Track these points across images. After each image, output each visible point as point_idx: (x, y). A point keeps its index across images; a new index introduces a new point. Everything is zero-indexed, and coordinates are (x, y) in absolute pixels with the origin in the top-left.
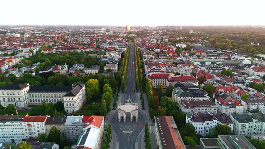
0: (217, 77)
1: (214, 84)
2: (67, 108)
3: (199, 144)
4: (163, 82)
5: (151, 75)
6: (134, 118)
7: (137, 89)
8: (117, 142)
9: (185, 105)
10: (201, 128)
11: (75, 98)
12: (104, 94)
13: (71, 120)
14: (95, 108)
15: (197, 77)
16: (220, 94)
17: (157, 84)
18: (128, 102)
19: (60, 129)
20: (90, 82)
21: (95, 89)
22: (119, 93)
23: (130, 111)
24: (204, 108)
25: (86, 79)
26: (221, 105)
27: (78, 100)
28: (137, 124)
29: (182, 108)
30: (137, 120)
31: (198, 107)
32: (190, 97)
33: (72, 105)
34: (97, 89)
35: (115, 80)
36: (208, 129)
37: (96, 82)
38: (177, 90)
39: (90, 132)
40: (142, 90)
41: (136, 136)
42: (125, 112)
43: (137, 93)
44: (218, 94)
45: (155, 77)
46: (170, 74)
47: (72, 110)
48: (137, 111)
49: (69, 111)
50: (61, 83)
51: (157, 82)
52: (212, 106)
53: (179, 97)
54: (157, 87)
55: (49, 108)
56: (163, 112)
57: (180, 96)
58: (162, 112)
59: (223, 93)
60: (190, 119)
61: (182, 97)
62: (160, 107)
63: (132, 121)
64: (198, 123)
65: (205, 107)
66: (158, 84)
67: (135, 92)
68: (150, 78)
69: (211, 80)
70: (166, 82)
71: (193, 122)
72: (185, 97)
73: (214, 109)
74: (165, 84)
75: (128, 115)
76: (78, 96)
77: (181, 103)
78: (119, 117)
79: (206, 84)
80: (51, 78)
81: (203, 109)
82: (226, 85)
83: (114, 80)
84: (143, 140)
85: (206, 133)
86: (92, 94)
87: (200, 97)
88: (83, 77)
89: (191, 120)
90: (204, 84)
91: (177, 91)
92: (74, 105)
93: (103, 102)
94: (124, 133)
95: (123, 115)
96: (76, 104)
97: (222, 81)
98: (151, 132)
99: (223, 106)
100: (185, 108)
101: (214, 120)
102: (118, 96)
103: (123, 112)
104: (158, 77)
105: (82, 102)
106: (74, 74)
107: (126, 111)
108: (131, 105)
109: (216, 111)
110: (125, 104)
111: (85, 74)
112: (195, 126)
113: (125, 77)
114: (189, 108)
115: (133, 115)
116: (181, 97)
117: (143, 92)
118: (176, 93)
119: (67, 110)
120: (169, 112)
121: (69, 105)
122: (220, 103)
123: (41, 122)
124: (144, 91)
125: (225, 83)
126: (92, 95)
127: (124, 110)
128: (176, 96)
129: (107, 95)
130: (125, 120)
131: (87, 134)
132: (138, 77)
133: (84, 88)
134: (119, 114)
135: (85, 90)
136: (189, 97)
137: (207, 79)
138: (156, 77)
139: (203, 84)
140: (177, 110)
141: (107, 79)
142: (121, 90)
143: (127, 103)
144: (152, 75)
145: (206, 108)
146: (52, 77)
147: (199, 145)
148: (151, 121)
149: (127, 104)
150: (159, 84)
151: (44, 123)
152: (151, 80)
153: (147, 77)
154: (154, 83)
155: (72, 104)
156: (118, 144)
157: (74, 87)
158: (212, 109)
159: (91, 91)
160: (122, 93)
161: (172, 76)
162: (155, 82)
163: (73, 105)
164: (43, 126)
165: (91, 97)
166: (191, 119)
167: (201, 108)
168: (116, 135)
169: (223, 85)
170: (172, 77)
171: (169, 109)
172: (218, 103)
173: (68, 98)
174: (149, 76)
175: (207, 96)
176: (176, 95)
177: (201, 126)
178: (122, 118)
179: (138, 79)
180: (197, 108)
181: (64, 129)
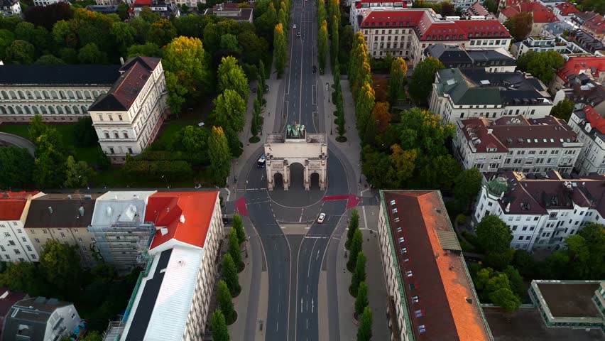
0: (563, 15)
1: (558, 42)
2: (110, 145)
3: (529, 301)
4: (403, 37)
5: (365, 17)
6: (315, 177)
7: (323, 65)
8: (264, 270)
9: (479, 141)
10: (528, 228)
11: (128, 115)
12: (219, 97)
13: (110, 210)
14: (193, 146)
15: (502, 18)
16: (583, 88)
17: (382, 47)
18: (296, 133)
19: (80, 239)
20: (177, 49)
21: (194, 73)
22: (268, 78)
23: (302, 161)
24: (538, 150)
25: (166, 33)
26: (591, 135)
27: (141, 115)
28: (325, 199)
29: (468, 150)
30: (322, 186)
31: (517, 145)
32: (493, 106)
33: (121, 136)
34: (201, 71)
35: (256, 37)
36: (551, 230)
37: (195, 50)
38: (450, 78)
39: (169, 272)
40: (337, 67)
41: (322, 244)
42: (285, 162)
43: (321, 77)
44: (576, 88)
45: (377, 24)
46: (427, 12)
47: (126, 151)
48: (325, 162)
49: (116, 150)
50: (93, 44)
51: (383, 38)
52: (565, 144)
53: (455, 106)
54: (381, 53)
55: (50, 148)
56: (405, 167)
57: (460, 102)
58: (401, 164)
59: (592, 82)
60: (496, 198)
61: (468, 106)
62: (395, 147)
63: (307, 186)
64: (524, 217)
65: (541, 145)
66: (385, 46)
67: (318, 72)
68: (363, 28)
69: (548, 30)
70: (410, 38)
71: (506, 213)
72: (474, 106)
73: (570, 152)
74: (409, 45)
75: (296, 170)
76: (139, 105)
77: (464, 129)
78: (270, 176)
79: (533, 44)
80: (60, 26)
81: (533, 152)
82: (597, 52)
83: (253, 36)
84: (342, 263)
85: (542, 238)
86: (185, 90)
87: (522, 103)
88: (157, 27)
89: (504, 206)
90: (528, 44)
91: (451, 82)
92: (129, 136)
93: (216, 134)
94: (285, 233)
95: (281, 172)
96: (133, 134)
97: (585, 36)
98: (366, 228)
99: (598, 139)
100: (477, 152)
101: (576, 207)
102: (265, 89)
103: (281, 162)
104: (387, 23)
105: (157, 114)
106: (136, 9)
107: (291, 161)
108: (306, 145)
109: (575, 157)
110: (287, 140)
111: (165, 9)
112: (511, 224)
113: (287, 28)
114: (489, 152)
115: (312, 172)
116: (464, 106)
117: (342, 74)
118: (447, 89)
119: (112, 150)
120: (425, 163)
121: (112, 136)
122: (588, 127)
123: (11, 222)
124: (343, 72)
125: (596, 41)
126: (185, 96)
127: (282, 159)
128: (444, 101)
129: (228, 100)
130: (286, 186)
131: (159, 277)
132: (325, 28)
133: (158, 70)
134: (269, 169)
135: (163, 77)
136: (488, 106)
137: (534, 24)
138: (381, 23)
139: (522, 44)
140: (449, 156)
141: (229, 35)
142: (273, 69)
143: (291, 136)
144: (368, 18)
145: (543, 149)
146: (64, 23)
147: (528, 306)
148: (366, 186)
149: (294, 140)
150: (389, 45)
151: (21, 223)
152: (366, 33)
153: (354, 21)
154: (372, 42)
155: (120, 131)
156: (265, 276)
157: (127, 68)
158: (562, 151)
159: (181, 82)
160: (279, 77)
161: (433, 22)
162: (376, 38)
163: (126, 136)
164: (20, 231)
165: (182, 100)
166: (499, 200)
167: (527, 150)
168: (259, 243)
169: (587, 48)
170: (433, 24)
171: (425, 151)
172: (582, 126)
173: (105, 114)
174: (360, 17)
175: (546, 101)
176: (445, 95)
177: (532, 223)
178: (278, 177)
179: (326, 33)
180: (515, 150)
181: (93, 239)
